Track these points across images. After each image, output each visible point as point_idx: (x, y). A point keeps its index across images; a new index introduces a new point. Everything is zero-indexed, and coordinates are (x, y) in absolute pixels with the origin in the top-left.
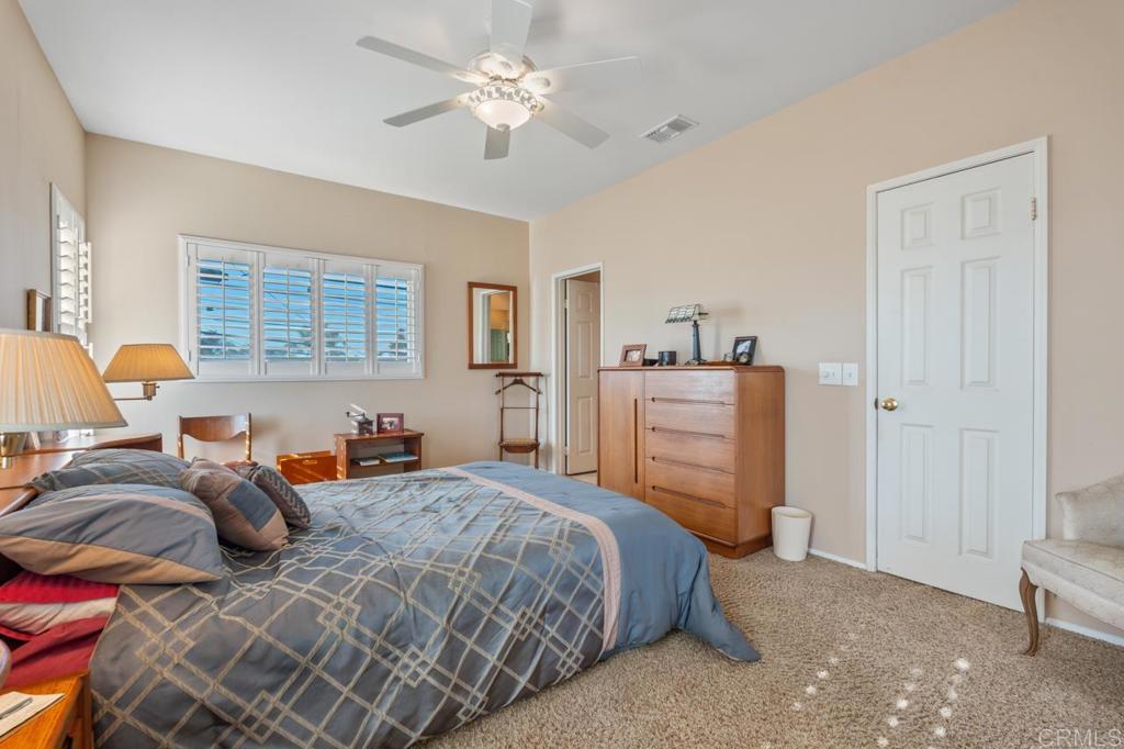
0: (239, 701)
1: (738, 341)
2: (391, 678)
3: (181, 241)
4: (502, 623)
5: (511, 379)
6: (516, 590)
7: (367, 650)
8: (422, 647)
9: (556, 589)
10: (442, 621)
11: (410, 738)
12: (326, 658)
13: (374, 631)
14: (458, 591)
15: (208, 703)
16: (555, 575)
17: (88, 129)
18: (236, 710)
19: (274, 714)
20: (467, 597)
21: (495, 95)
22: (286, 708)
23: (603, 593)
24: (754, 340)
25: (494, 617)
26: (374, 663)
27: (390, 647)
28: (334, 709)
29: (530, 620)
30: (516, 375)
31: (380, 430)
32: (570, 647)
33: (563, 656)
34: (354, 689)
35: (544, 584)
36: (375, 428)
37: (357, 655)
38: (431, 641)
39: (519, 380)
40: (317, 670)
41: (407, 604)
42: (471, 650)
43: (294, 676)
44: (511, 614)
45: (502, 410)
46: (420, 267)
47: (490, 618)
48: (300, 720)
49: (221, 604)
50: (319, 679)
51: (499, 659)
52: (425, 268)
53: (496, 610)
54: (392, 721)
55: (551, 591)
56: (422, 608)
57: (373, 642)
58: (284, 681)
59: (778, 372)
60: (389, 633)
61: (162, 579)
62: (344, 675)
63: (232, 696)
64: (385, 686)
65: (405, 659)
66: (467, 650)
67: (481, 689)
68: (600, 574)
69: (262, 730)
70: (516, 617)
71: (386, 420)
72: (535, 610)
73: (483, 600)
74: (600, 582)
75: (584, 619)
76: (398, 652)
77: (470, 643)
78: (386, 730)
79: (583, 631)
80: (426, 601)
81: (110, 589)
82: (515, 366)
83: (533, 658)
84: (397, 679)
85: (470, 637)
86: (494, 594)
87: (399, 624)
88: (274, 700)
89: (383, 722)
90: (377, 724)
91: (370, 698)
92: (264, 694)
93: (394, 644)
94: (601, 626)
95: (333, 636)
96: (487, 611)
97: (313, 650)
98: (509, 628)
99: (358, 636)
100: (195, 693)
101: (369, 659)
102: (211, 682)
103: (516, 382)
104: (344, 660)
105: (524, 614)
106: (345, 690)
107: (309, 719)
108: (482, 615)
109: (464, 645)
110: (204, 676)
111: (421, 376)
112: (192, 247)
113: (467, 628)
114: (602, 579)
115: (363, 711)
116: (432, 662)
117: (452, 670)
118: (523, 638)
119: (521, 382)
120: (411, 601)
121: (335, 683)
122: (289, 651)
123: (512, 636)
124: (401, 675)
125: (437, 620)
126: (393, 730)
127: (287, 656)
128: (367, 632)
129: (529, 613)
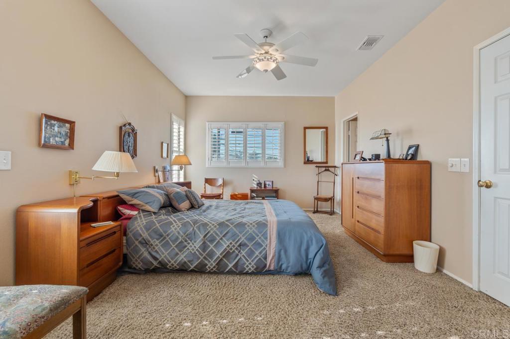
0: (150, 240)
1: (410, 148)
2: (186, 248)
3: (207, 123)
4: (223, 244)
5: (324, 169)
6: (229, 234)
7: (180, 238)
8: (195, 242)
9: (246, 238)
10: (202, 237)
11: (190, 267)
12: (170, 236)
13: (183, 233)
14: (209, 229)
15: (145, 238)
16: (246, 233)
17: (186, 94)
18: (149, 241)
19: (157, 245)
20: (212, 232)
21: (258, 61)
22: (159, 245)
23: (266, 246)
24: (417, 147)
25: (220, 241)
26: (181, 242)
27: (188, 240)
28: (170, 250)
29: (234, 246)
30: (326, 167)
31: (265, 186)
32: (250, 261)
33: (247, 263)
34: (176, 246)
35: (241, 236)
36: (263, 186)
37: (177, 238)
38: (198, 241)
39: (327, 169)
40: (167, 238)
41: (193, 229)
42: (212, 249)
43: (162, 238)
44: (226, 242)
45: (318, 182)
46: (283, 123)
47: (219, 241)
48: (162, 249)
49: (155, 218)
50: (167, 241)
51: (221, 254)
52: (285, 124)
53: (221, 239)
54: (185, 260)
55: (243, 238)
56: (197, 231)
57: (182, 236)
58: (160, 238)
59: (428, 164)
60: (187, 235)
61: (146, 210)
62: (174, 242)
63: (149, 238)
64: (185, 250)
65: (191, 244)
66: (210, 249)
67: (214, 262)
68: (266, 238)
69: (154, 248)
70: (228, 243)
71: (267, 183)
72: (236, 243)
73: (217, 234)
74: (265, 241)
75: (257, 253)
76: (189, 241)
77: (212, 246)
78: (183, 261)
79: (256, 257)
80: (199, 230)
81: (138, 209)
82: (326, 163)
83: (235, 259)
84: (188, 249)
85: (212, 244)
86: (221, 233)
87: (190, 234)
88: (157, 242)
89: (182, 259)
90: (180, 259)
91: (181, 251)
92: (155, 240)
93: (189, 239)
94: (266, 258)
95: (173, 231)
96: (218, 239)
97: (167, 233)
98: (225, 246)
99: (179, 233)
100: (142, 235)
101: (180, 240)
102: (146, 233)
103: (326, 170)
104: (173, 238)
105: (231, 243)
106: (173, 246)
107: (164, 250)
108: (216, 239)
109: (209, 246)
110: (145, 231)
111: (283, 166)
112: (210, 125)
113: (212, 241)
114: (267, 241)
115: (177, 254)
116: (197, 247)
117: (204, 252)
118: (231, 251)
119: (328, 170)
120: (195, 228)
121: (171, 243)
122: (162, 231)
123: (226, 249)
124: (190, 248)
125: (201, 236)
126: (185, 262)
127: (161, 233)
128: (181, 233)
129: (233, 243)
